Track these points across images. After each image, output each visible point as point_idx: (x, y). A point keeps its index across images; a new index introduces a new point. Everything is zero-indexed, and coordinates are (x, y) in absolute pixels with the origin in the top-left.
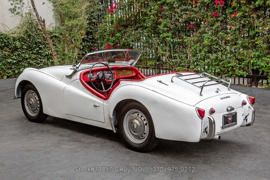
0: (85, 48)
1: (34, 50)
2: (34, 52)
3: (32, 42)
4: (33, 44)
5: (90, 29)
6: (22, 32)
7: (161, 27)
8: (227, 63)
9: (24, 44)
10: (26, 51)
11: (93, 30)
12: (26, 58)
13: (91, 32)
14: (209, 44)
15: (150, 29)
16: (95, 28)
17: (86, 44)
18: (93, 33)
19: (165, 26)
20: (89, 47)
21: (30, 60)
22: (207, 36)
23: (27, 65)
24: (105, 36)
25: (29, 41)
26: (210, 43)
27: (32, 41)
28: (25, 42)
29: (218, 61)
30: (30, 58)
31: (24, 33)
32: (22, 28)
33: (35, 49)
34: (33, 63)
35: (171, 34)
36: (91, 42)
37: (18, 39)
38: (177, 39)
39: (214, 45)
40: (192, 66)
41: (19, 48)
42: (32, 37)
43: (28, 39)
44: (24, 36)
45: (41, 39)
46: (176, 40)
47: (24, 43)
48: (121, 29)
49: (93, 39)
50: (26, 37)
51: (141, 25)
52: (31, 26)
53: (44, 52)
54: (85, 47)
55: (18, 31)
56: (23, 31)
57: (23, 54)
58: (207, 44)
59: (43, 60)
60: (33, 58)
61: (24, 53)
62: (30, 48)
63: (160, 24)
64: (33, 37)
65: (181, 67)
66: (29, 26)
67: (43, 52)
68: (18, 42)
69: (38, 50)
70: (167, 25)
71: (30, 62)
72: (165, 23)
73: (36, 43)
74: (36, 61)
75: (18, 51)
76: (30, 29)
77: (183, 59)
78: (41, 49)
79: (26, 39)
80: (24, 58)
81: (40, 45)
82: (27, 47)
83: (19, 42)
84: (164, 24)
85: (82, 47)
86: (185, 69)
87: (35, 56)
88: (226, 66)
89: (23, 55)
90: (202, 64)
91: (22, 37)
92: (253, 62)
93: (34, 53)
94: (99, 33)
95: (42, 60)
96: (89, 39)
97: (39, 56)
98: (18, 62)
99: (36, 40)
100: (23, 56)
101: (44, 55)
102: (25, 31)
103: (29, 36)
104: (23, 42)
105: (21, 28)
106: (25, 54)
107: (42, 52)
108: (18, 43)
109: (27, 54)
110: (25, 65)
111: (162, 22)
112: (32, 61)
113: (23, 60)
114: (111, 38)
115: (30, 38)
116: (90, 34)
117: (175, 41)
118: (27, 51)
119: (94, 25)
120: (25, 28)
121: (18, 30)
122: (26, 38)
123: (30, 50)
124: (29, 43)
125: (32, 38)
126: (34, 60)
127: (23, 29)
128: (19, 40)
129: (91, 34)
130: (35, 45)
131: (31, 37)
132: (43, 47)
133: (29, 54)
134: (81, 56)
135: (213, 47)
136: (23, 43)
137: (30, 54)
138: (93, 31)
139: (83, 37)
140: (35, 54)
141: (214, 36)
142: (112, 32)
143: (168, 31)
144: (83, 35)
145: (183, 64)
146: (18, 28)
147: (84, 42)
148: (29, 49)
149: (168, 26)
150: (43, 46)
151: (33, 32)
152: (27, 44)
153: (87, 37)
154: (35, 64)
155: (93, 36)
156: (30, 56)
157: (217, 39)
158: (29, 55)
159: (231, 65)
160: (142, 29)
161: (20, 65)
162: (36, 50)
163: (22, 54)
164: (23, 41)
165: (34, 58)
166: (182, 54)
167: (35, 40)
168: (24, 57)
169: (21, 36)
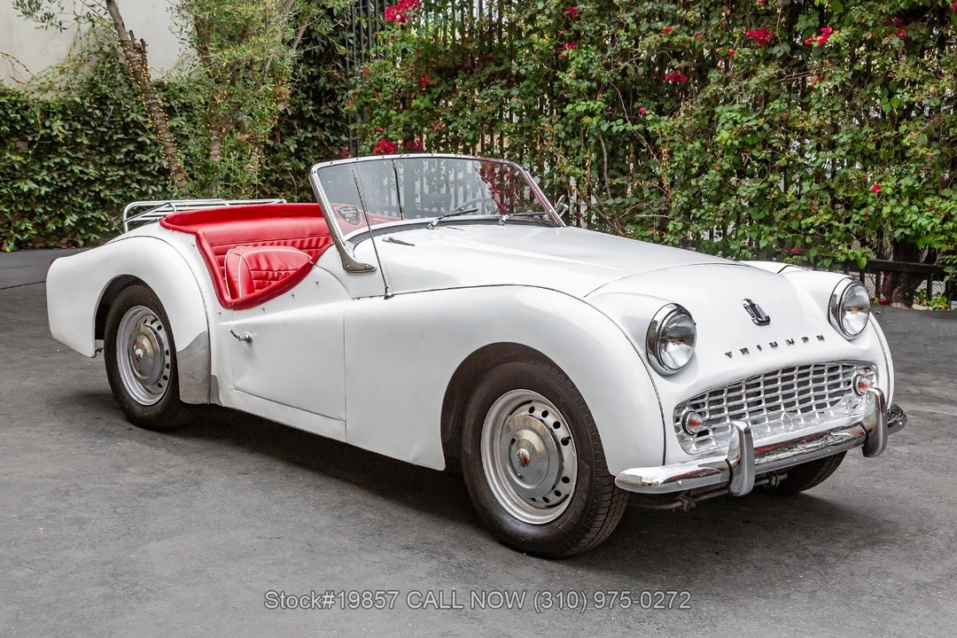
0: (305, 149)
1: (116, 152)
2: (118, 157)
3: (112, 122)
4: (115, 128)
5: (329, 81)
6: (78, 86)
7: (568, 78)
8: (800, 216)
9: (82, 130)
10: (87, 154)
11: (337, 83)
12: (86, 178)
13: (332, 91)
14: (736, 143)
15: (533, 86)
16: (346, 77)
17: (310, 135)
18: (337, 95)
19: (583, 74)
20: (321, 144)
21: (101, 188)
22: (728, 114)
23: (90, 205)
24: (376, 106)
25: (99, 118)
26: (741, 139)
27: (112, 117)
28: (86, 123)
29: (770, 207)
30: (101, 180)
31: (82, 89)
32: (76, 72)
33: (120, 147)
34: (112, 198)
35: (603, 105)
36: (330, 127)
37: (60, 112)
38: (624, 124)
39: (753, 146)
40: (675, 223)
41: (62, 145)
42: (111, 104)
43: (97, 112)
44: (82, 98)
45: (144, 113)
46: (618, 126)
47: (82, 125)
48: (431, 83)
49: (337, 115)
50: (91, 103)
51: (502, 68)
52: (109, 65)
53: (153, 158)
54: (308, 145)
55: (62, 80)
56: (81, 83)
57: (78, 164)
58: (729, 142)
59: (148, 188)
60: (113, 181)
61: (81, 160)
62: (103, 142)
63: (564, 65)
64: (117, 104)
65: (639, 228)
66: (101, 65)
67: (150, 161)
68: (59, 122)
69: (133, 151)
70: (590, 72)
71: (102, 195)
72: (582, 62)
73: (125, 128)
74: (124, 192)
75: (59, 155)
76: (104, 77)
77: (646, 195)
78: (141, 147)
79: (90, 110)
80: (81, 179)
81: (140, 133)
82: (91, 139)
83: (62, 120)
84: (580, 66)
85: (296, 146)
86: (651, 232)
87: (122, 173)
88: (794, 225)
89: (77, 169)
90: (709, 216)
91: (75, 102)
92: (891, 212)
93: (116, 162)
94: (354, 94)
95: (144, 189)
96: (321, 116)
97: (137, 173)
98: (58, 194)
99: (124, 115)
100: (76, 171)
101: (154, 169)
102: (85, 81)
103: (102, 100)
104: (79, 121)
105: (71, 71)
106: (83, 164)
107: (144, 158)
108: (58, 126)
109: (91, 166)
110: (83, 204)
111: (573, 59)
112: (108, 192)
113: (77, 188)
114: (395, 113)
115: (105, 108)
116: (325, 96)
117: (615, 129)
118: (91, 154)
119: (341, 66)
120: (86, 70)
121: (59, 79)
122: (88, 107)
123: (103, 149)
124: (99, 126)
125: (112, 107)
126: (115, 187)
127: (80, 75)
128: (64, 112)
129: (329, 100)
130: (123, 133)
131: (108, 102)
132: (148, 142)
133: (98, 166)
134: (290, 179)
135: (752, 156)
136: (79, 127)
137: (102, 165)
138: (337, 87)
139: (281, 107)
140: (120, 165)
141: (754, 116)
142: (400, 92)
143: (591, 94)
144: (283, 100)
145: (643, 215)
146: (62, 71)
147: (305, 128)
148: (100, 146)
149: (592, 74)
150: (149, 139)
151: (116, 87)
152: (94, 129)
153: (313, 111)
154: (118, 204)
155: (336, 106)
156: (103, 173)
157: (766, 126)
158: (99, 170)
159: (812, 223)
160: (504, 82)
161: (66, 203)
162: (124, 150)
163: (71, 164)
164: (78, 117)
165: (115, 178)
166: (645, 177)
167: (122, 114)
168: (81, 176)
169: (69, 99)
